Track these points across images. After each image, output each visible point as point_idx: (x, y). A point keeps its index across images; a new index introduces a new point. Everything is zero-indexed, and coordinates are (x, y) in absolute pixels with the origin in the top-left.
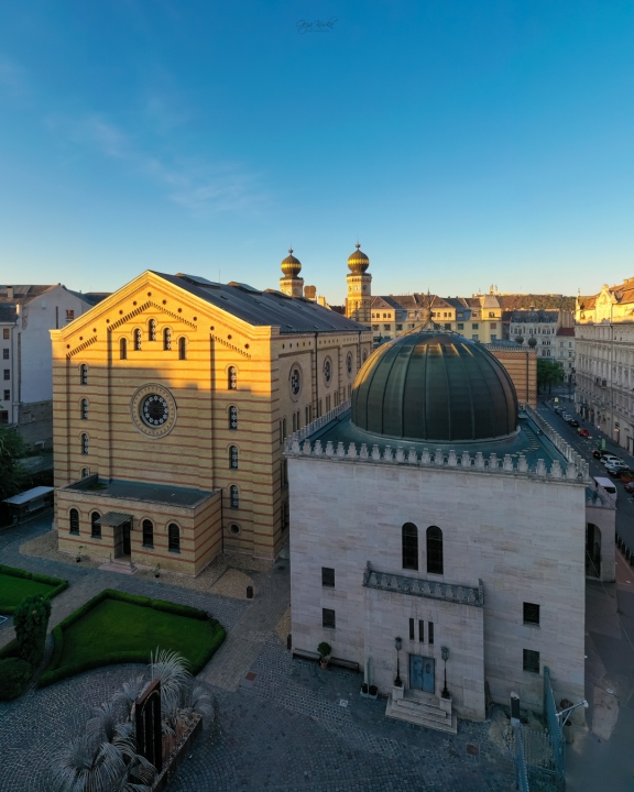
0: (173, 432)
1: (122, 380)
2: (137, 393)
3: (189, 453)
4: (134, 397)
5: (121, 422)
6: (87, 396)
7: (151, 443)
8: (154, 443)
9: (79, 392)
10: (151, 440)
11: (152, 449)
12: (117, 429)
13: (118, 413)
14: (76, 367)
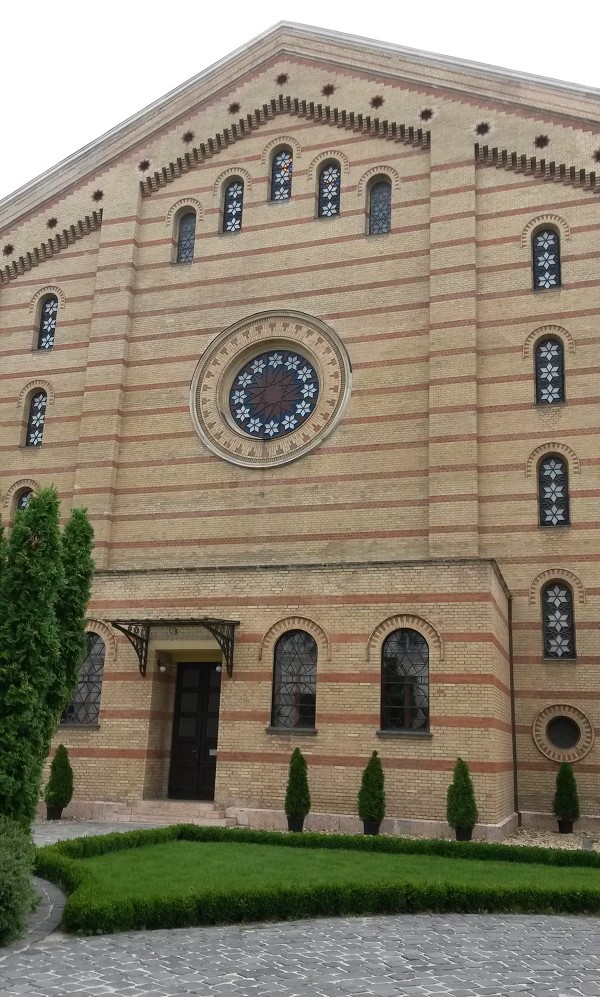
0: (334, 442)
1: (169, 320)
2: (218, 347)
3: (392, 495)
4: (205, 359)
5: (152, 437)
6: (52, 378)
7: (255, 483)
8: (263, 483)
9: (25, 370)
10: (255, 476)
11: (256, 501)
12: (140, 459)
13: (148, 412)
14: (25, 306)
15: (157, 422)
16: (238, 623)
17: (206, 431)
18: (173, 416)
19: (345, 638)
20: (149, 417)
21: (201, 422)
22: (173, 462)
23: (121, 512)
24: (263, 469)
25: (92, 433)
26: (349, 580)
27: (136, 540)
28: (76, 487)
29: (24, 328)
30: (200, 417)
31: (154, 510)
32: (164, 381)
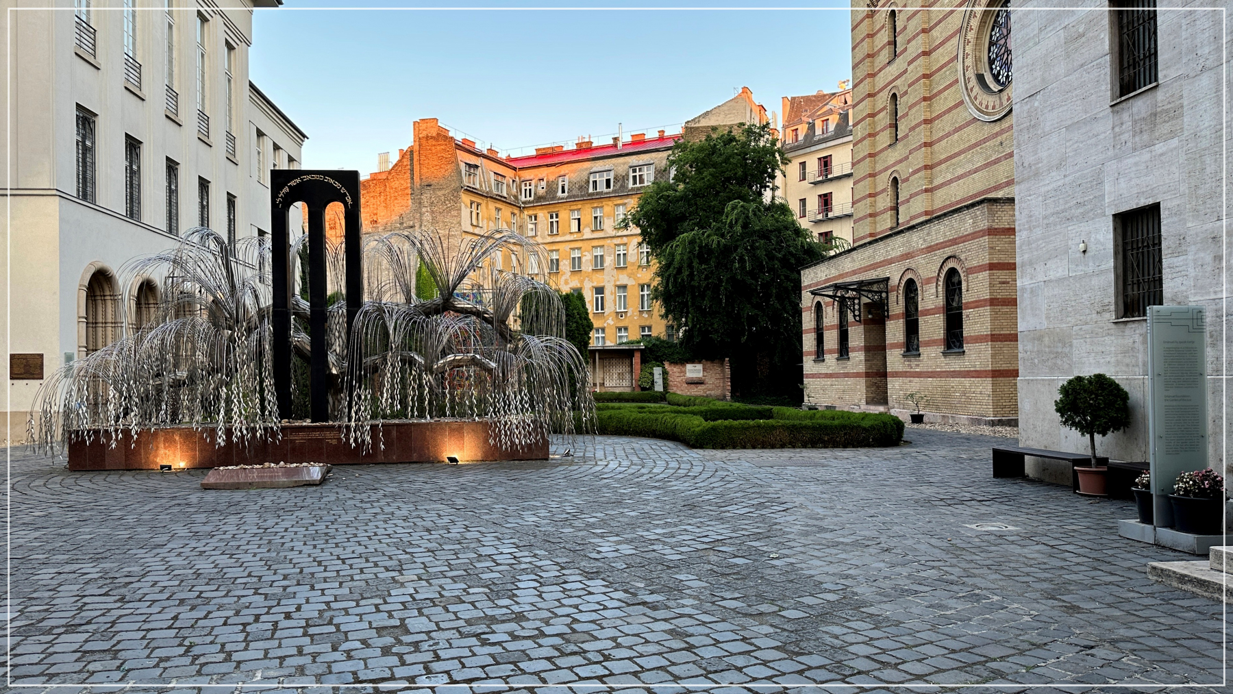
5: (945, 113)
6: (898, 82)
7: (997, 134)
8: (1002, 132)
9: (887, 81)
10: (997, 128)
11: (998, 151)
12: (941, 134)
13: (940, 92)
14: (883, 26)
15: (946, 99)
16: (888, 278)
17: (969, 96)
18: (953, 89)
19: (928, 281)
20: (942, 95)
21: (967, 89)
22: (957, 130)
23: (936, 182)
24: (999, 120)
25: (913, 124)
26: (928, 234)
27: (943, 204)
28: (911, 170)
29: (884, 47)
30: (966, 84)
31: (949, 177)
32: (947, 59)
